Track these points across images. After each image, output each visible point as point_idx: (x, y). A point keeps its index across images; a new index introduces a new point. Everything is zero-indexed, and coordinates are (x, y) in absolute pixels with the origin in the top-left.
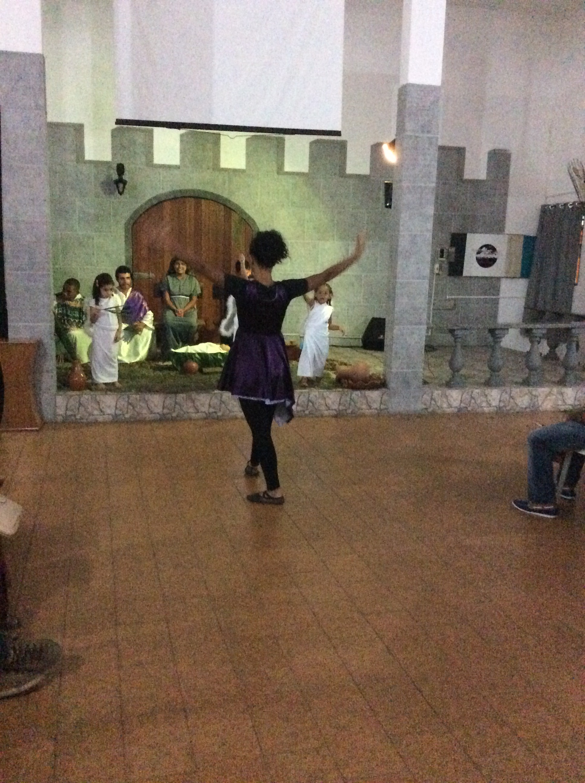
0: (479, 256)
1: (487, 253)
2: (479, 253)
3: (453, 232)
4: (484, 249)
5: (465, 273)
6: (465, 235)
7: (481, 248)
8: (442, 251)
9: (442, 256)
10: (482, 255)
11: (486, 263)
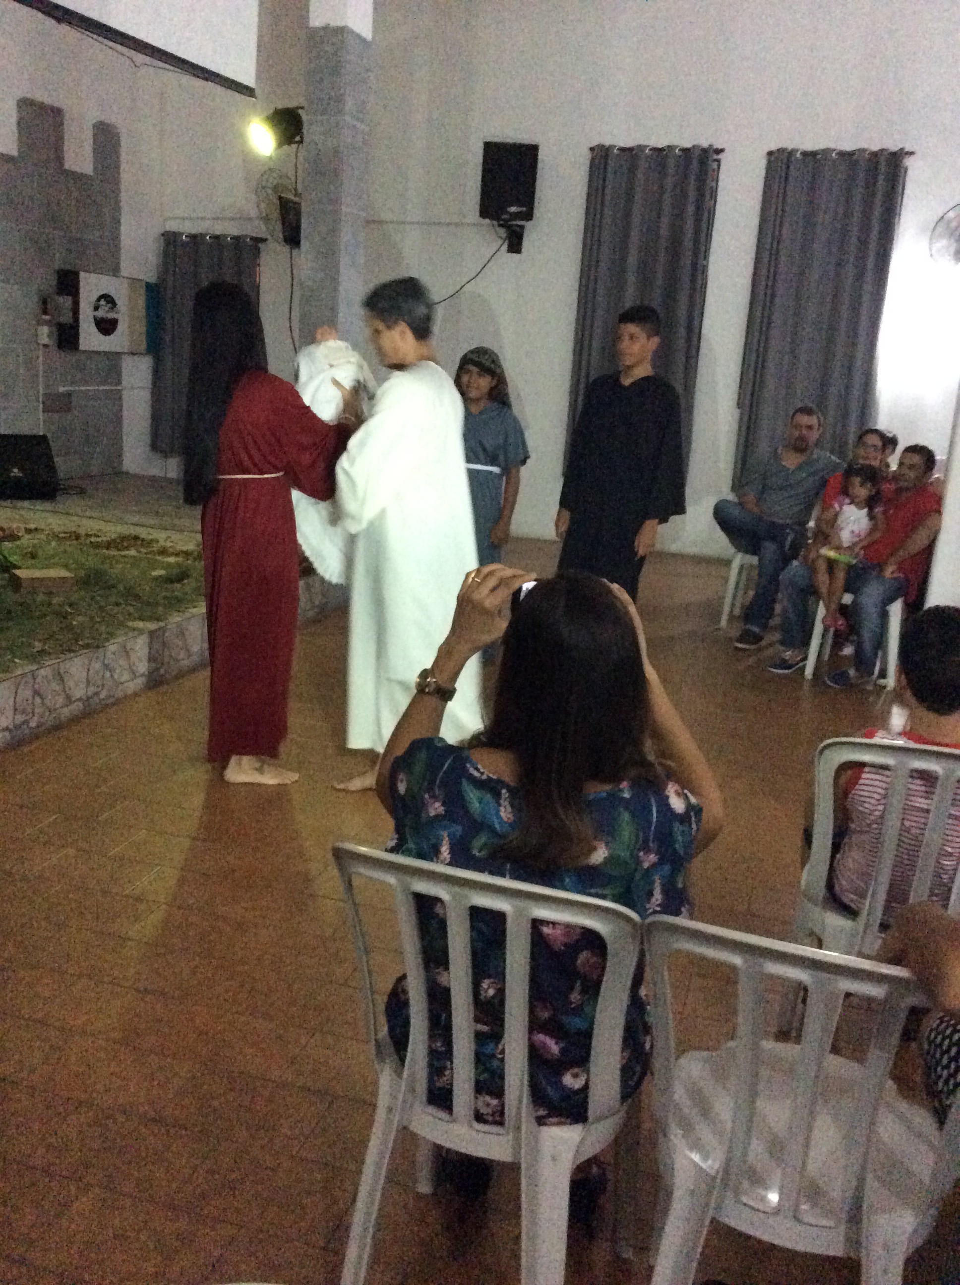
0: (97, 313)
1: (107, 309)
2: (96, 308)
3: (57, 268)
4: (102, 302)
5: (82, 347)
6: (76, 274)
7: (99, 300)
8: (44, 302)
9: (45, 312)
10: (100, 313)
11: (106, 327)
